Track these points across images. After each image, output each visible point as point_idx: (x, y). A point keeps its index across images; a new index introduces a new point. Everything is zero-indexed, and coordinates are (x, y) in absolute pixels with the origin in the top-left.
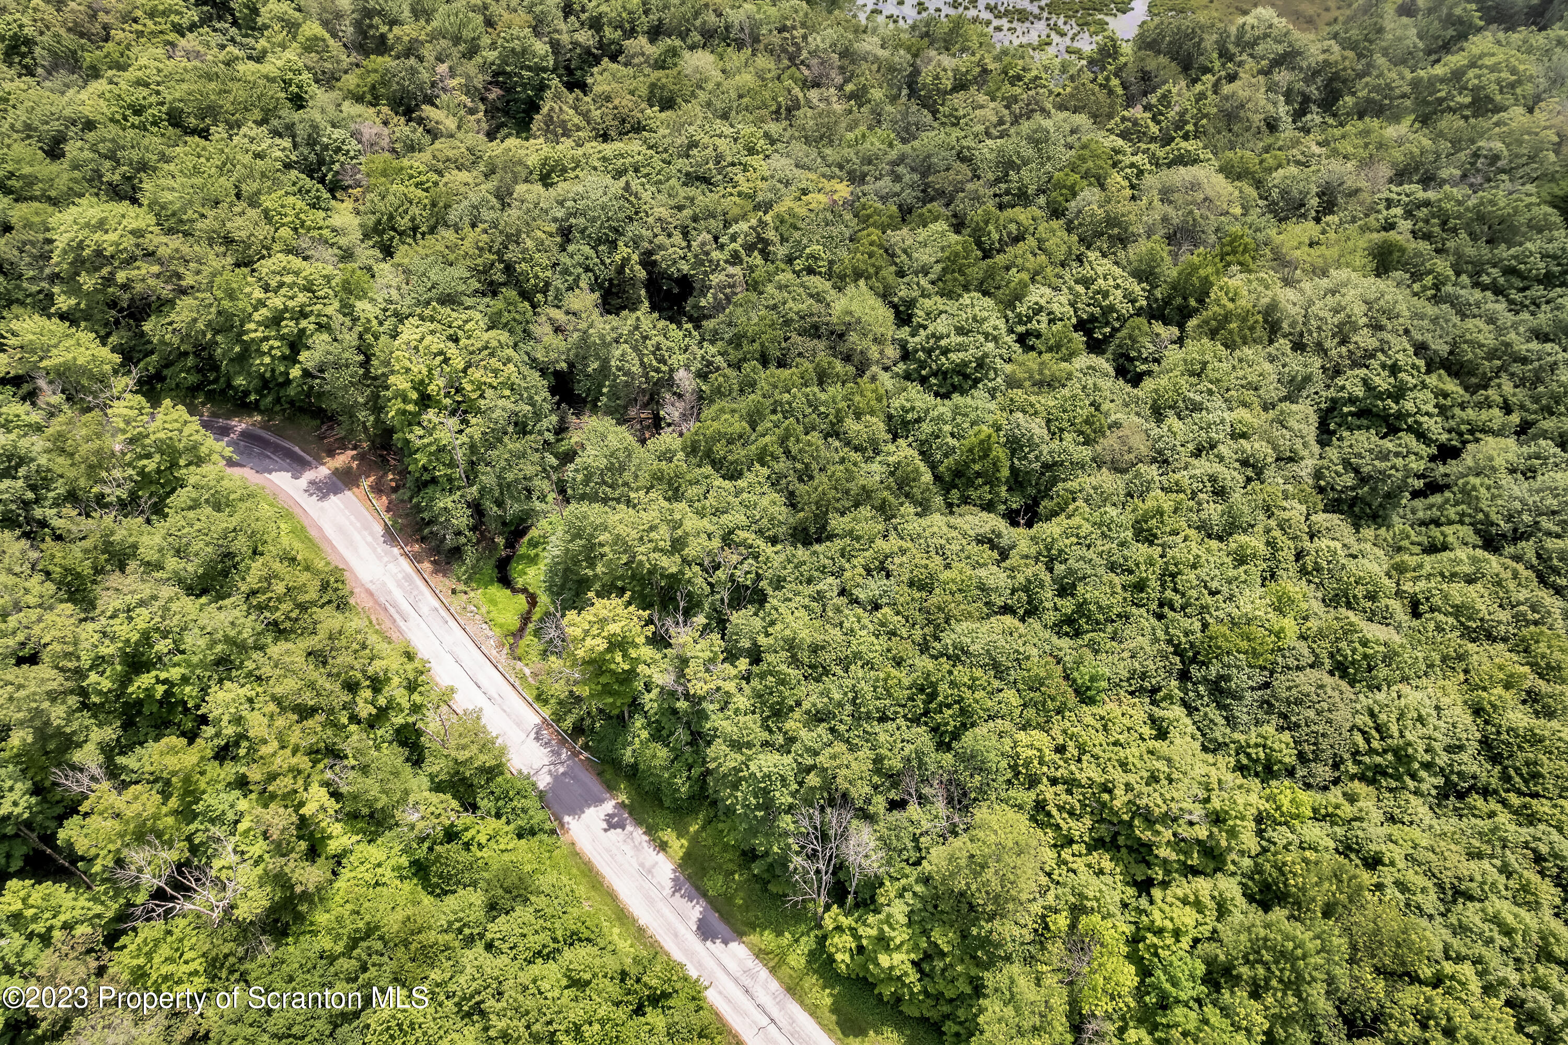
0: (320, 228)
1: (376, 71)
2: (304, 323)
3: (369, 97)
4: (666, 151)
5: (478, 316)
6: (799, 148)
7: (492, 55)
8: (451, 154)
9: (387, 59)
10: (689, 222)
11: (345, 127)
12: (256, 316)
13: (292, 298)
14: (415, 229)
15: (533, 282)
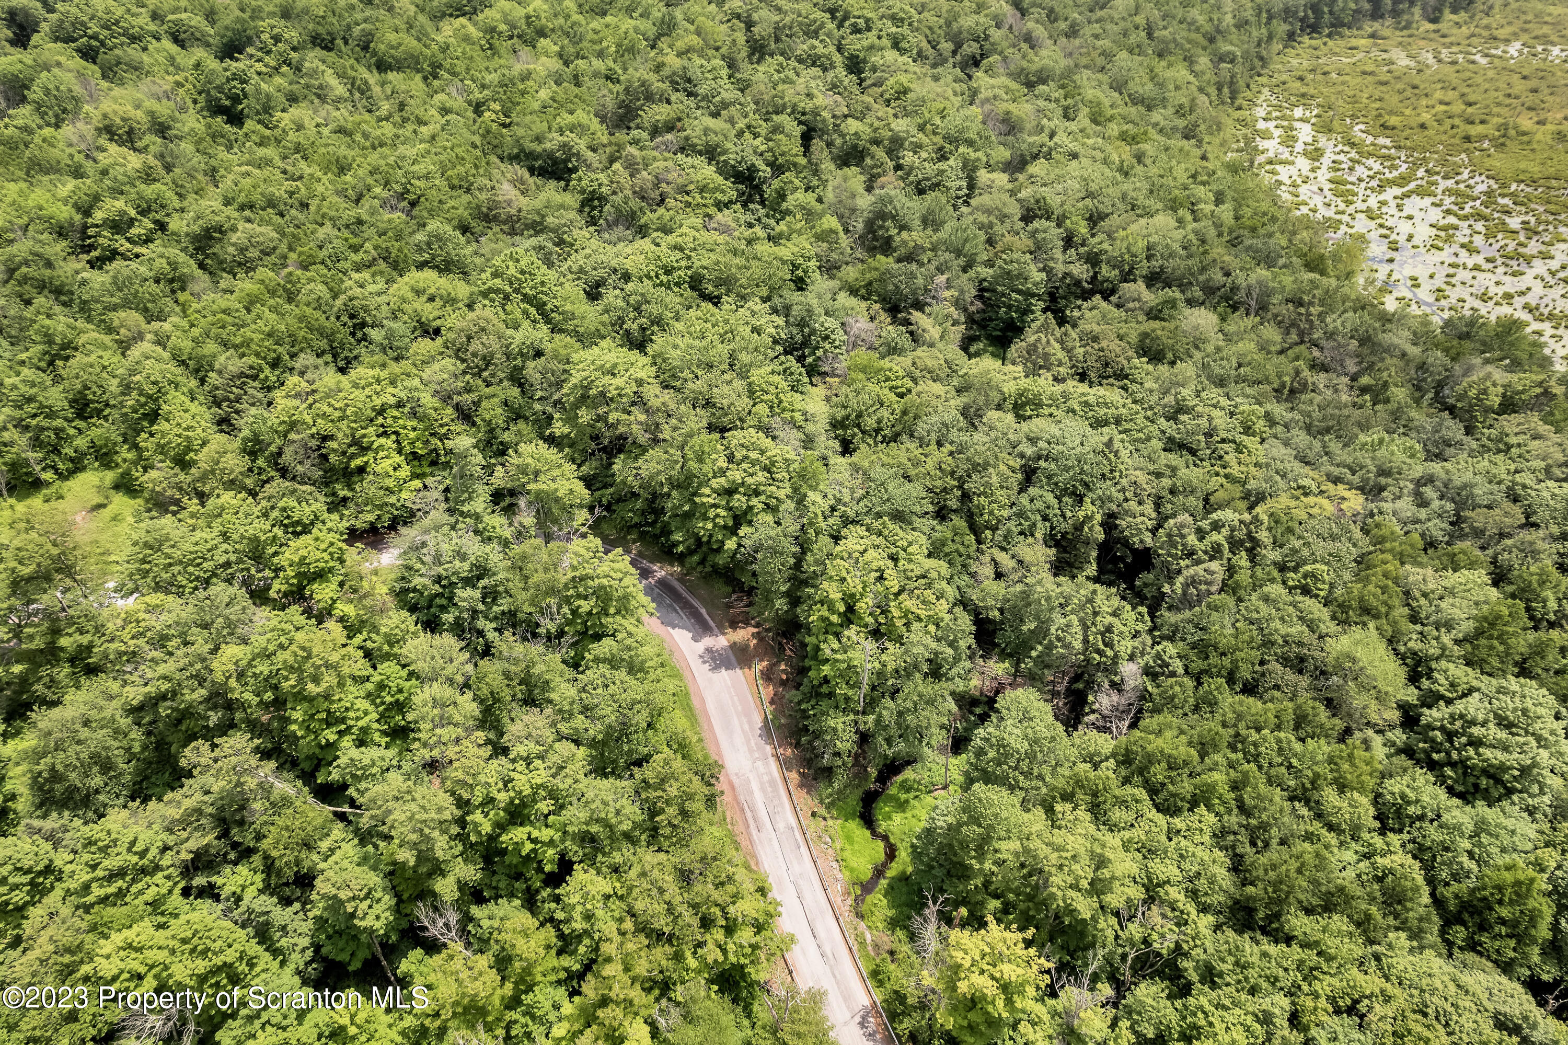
0: (794, 411)
1: (876, 269)
2: (754, 501)
3: (863, 292)
4: (1151, 408)
5: (923, 539)
6: (1300, 438)
7: (986, 272)
8: (930, 363)
9: (891, 260)
10: (1166, 493)
11: (837, 318)
12: (714, 483)
13: (751, 475)
14: (877, 431)
15: (986, 517)
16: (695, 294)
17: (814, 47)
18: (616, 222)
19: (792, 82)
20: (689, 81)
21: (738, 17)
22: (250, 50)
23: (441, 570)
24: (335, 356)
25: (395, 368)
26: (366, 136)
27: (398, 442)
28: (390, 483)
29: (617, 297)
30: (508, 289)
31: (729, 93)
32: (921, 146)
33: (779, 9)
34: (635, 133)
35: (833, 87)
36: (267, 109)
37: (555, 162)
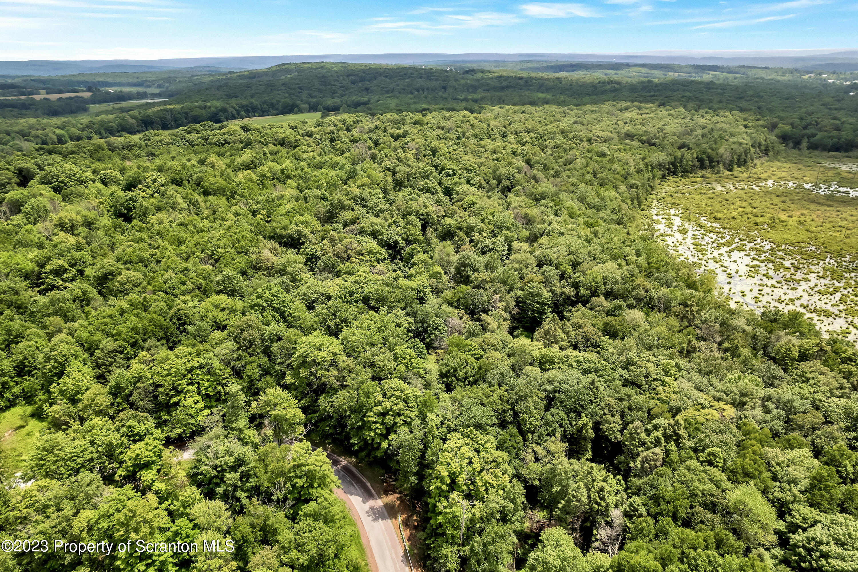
0: (419, 368)
1: (462, 292)
2: (398, 419)
3: (455, 304)
4: (614, 363)
5: (493, 439)
6: (696, 377)
7: (521, 293)
8: (493, 341)
9: (469, 287)
10: (626, 410)
11: (442, 318)
12: (375, 409)
13: (396, 404)
14: (466, 378)
15: (528, 426)
16: (365, 306)
17: (427, 183)
18: (324, 270)
19: (416, 200)
20: (363, 200)
21: (389, 169)
22: (139, 187)
23: (217, 462)
24: (168, 340)
25: (200, 347)
26: (195, 226)
27: (198, 388)
28: (192, 411)
29: (323, 308)
30: (265, 304)
31: (384, 206)
32: (483, 231)
33: (409, 166)
34: (335, 225)
35: (437, 202)
36: (145, 214)
37: (293, 239)
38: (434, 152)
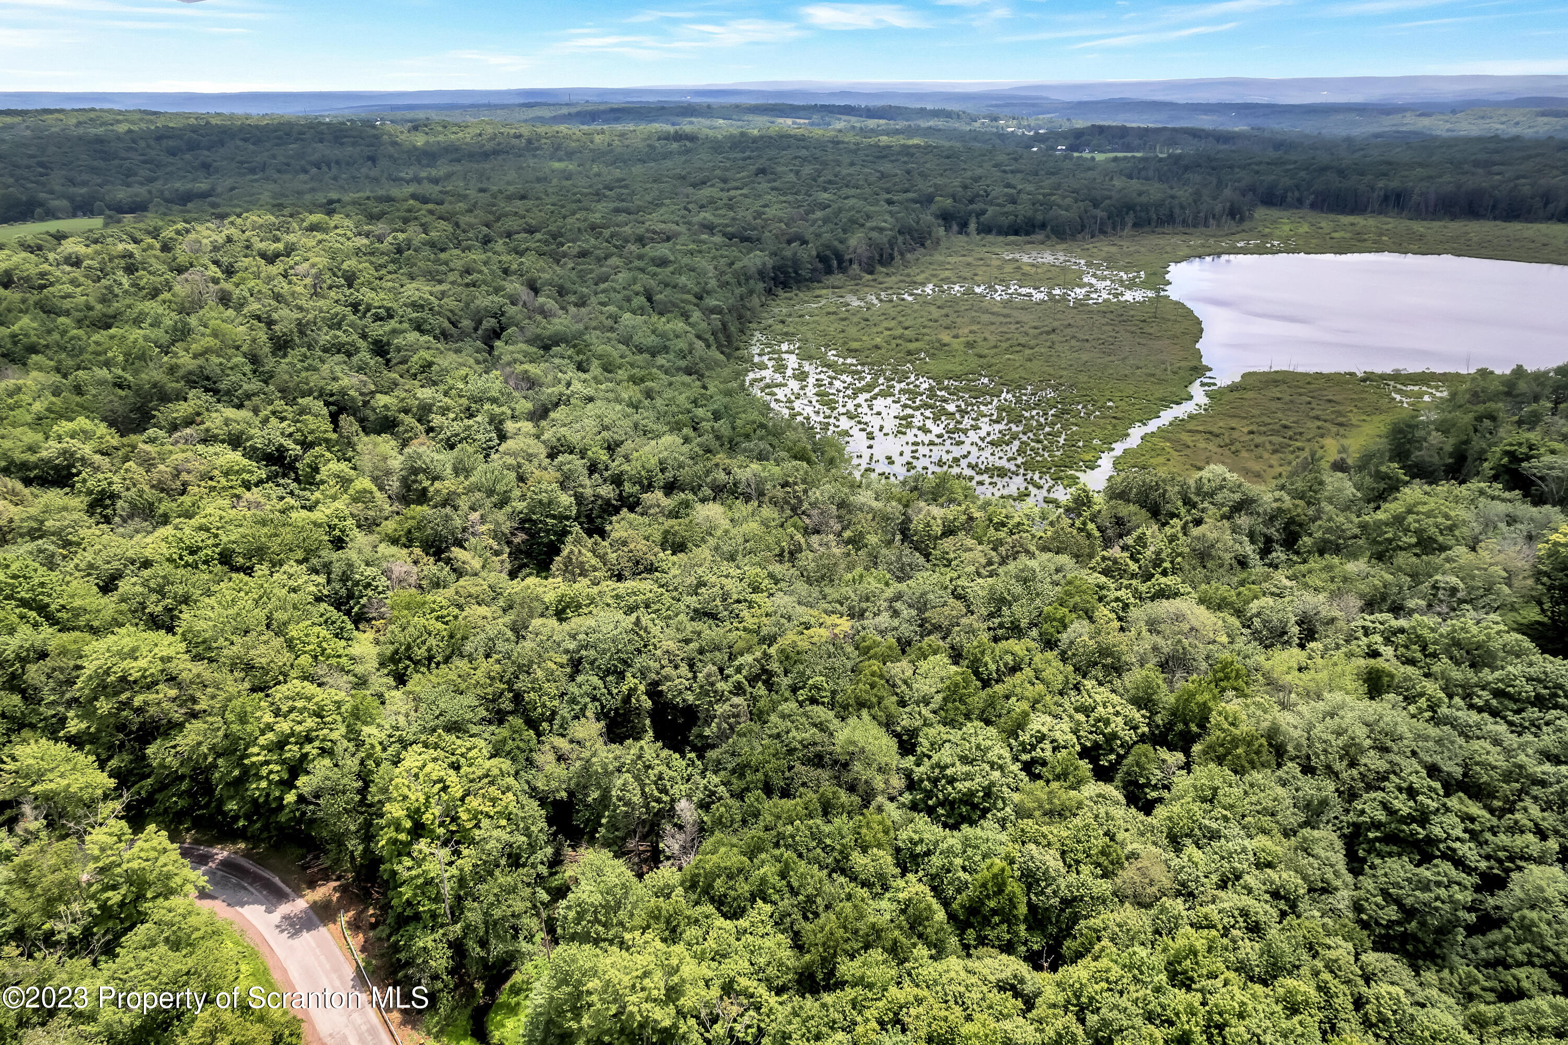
0: (339, 656)
1: (413, 518)
2: (307, 748)
3: (404, 540)
4: (676, 589)
5: (482, 743)
6: (801, 587)
7: (520, 506)
8: (473, 590)
9: (425, 507)
10: (695, 654)
11: (378, 566)
12: (262, 741)
13: (300, 723)
14: (430, 659)
15: (540, 710)
16: (226, 568)
17: (338, 337)
18: (131, 516)
19: (316, 369)
20: (208, 378)
21: (259, 318)
29: (134, 584)
31: (253, 386)
32: (448, 409)
33: (300, 308)
34: (151, 432)
35: (360, 369)
37: (56, 468)
38: (350, 278)
